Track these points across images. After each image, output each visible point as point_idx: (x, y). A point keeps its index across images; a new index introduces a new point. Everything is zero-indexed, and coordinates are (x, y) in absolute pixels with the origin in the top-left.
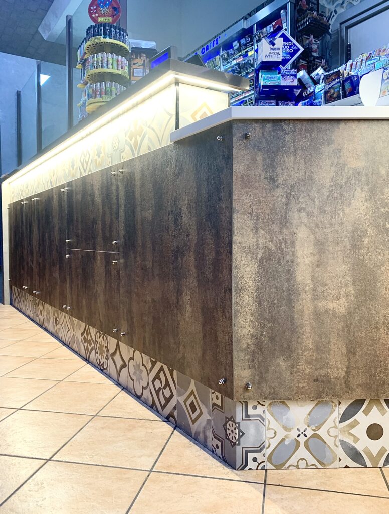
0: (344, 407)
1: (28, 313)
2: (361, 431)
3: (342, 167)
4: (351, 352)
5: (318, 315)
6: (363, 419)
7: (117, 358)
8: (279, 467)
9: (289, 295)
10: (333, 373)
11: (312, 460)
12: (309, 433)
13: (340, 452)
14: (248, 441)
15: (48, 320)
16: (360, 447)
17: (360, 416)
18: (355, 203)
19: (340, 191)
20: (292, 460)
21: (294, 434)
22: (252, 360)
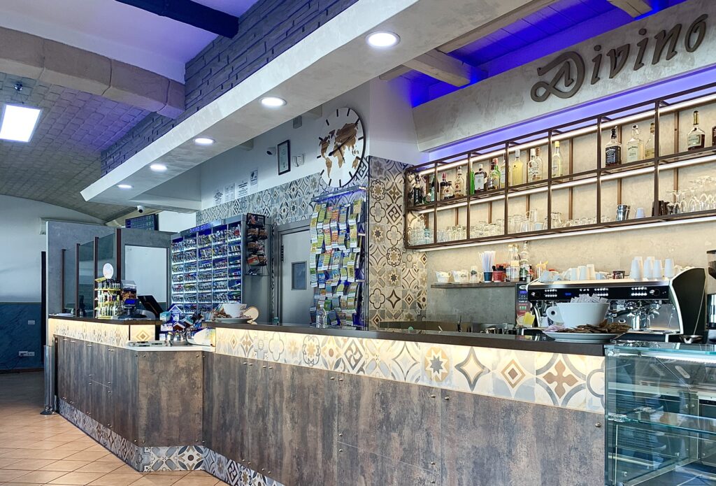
0: (180, 449)
2: (186, 458)
3: (177, 367)
4: (180, 430)
5: (168, 417)
6: (187, 454)
7: (111, 438)
8: (156, 470)
9: (159, 410)
10: (174, 437)
12: (167, 458)
13: (178, 465)
14: (144, 462)
15: (80, 421)
16: (185, 463)
17: (185, 452)
18: (182, 379)
19: (177, 375)
20: (161, 468)
21: (161, 459)
22: (145, 433)
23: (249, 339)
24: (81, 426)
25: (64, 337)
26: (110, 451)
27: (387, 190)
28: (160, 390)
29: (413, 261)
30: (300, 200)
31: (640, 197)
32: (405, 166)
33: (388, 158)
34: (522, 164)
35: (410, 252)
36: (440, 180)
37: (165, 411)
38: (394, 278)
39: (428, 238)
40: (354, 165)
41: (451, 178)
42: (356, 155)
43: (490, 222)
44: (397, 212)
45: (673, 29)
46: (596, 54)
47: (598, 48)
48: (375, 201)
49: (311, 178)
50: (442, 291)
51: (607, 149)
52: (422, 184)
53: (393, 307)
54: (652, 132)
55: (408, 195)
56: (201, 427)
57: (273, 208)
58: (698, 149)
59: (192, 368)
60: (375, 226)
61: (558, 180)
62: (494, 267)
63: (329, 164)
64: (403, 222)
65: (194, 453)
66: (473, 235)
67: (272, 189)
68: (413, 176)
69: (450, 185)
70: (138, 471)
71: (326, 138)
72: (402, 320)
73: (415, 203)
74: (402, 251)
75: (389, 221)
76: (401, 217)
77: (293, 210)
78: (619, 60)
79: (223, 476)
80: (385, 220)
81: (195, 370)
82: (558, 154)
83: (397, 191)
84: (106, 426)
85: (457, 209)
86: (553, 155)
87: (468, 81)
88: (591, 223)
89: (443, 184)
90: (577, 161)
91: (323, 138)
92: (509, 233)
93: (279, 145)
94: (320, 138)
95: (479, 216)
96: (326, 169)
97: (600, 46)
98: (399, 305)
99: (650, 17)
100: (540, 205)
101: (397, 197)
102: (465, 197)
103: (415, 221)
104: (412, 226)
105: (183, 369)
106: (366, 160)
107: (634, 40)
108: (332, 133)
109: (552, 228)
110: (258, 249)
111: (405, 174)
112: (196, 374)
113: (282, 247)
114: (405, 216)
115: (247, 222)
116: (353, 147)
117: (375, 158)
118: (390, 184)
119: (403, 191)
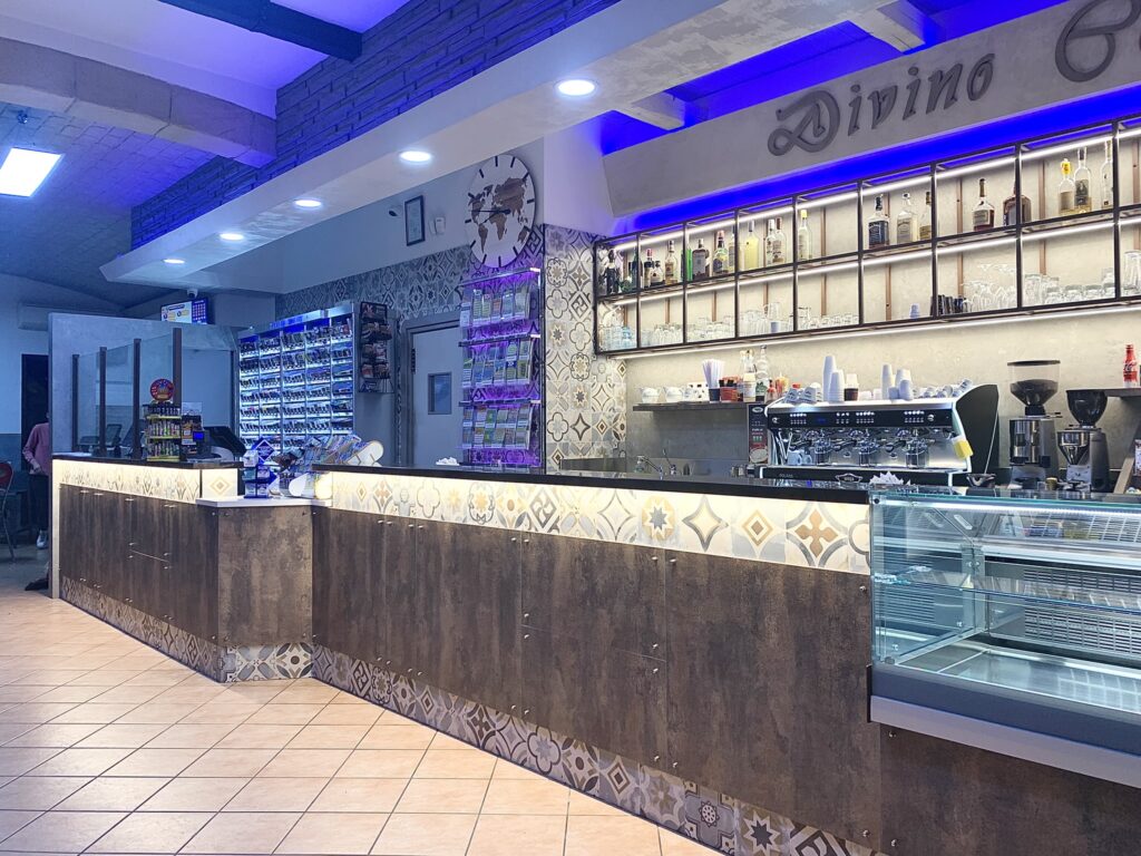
0: (279, 648)
1: (86, 607)
2: (288, 660)
3: (276, 529)
4: (280, 620)
5: (262, 601)
6: (289, 654)
7: (168, 637)
8: (244, 680)
9: (249, 592)
10: (270, 630)
11: (261, 676)
12: (260, 662)
13: (277, 671)
14: (228, 667)
15: (111, 613)
16: (287, 668)
17: (287, 652)
18: (282, 546)
19: (274, 540)
20: (251, 677)
21: (252, 663)
22: (228, 625)
23: (385, 488)
24: (112, 620)
25: (81, 488)
26: (169, 656)
27: (570, 272)
28: (250, 562)
29: (607, 372)
30: (441, 284)
31: (913, 288)
32: (594, 238)
33: (569, 226)
34: (757, 240)
35: (602, 360)
36: (643, 259)
37: (257, 594)
38: (580, 397)
39: (627, 340)
40: (521, 237)
41: (659, 256)
42: (524, 223)
43: (714, 319)
44: (584, 302)
45: (952, 69)
46: (854, 96)
47: (856, 88)
48: (553, 287)
49: (457, 252)
50: (648, 414)
51: (871, 224)
52: (619, 263)
53: (580, 438)
54: (928, 203)
55: (597, 280)
56: (310, 615)
57: (398, 293)
58: (984, 228)
59: (297, 530)
60: (554, 323)
61: (808, 263)
62: (721, 382)
63: (483, 233)
64: (592, 317)
65: (300, 653)
66: (692, 337)
67: (397, 267)
68: (605, 252)
69: (657, 266)
70: (218, 681)
71: (480, 196)
72: (593, 457)
73: (609, 290)
74: (591, 358)
75: (573, 316)
76: (590, 309)
77: (430, 298)
78: (884, 104)
79: (346, 683)
80: (567, 314)
81: (301, 533)
82: (805, 228)
83: (583, 273)
84: (160, 618)
85: (668, 300)
86: (799, 228)
87: (682, 123)
88: (851, 324)
89: (648, 265)
90: (832, 237)
91: (475, 195)
92: (741, 335)
93: (406, 203)
94: (470, 195)
95: (699, 309)
96: (479, 239)
97: (859, 86)
98: (588, 435)
99: (922, 52)
100: (782, 297)
101: (583, 281)
102: (679, 284)
103: (608, 315)
104: (605, 323)
105: (283, 531)
106: (539, 229)
107: (903, 81)
108: (489, 189)
109: (799, 329)
110: (376, 355)
111: (595, 249)
112: (302, 539)
113: (414, 350)
114: (595, 309)
115: (361, 315)
116: (519, 212)
117: (553, 227)
118: (573, 264)
119: (591, 273)
